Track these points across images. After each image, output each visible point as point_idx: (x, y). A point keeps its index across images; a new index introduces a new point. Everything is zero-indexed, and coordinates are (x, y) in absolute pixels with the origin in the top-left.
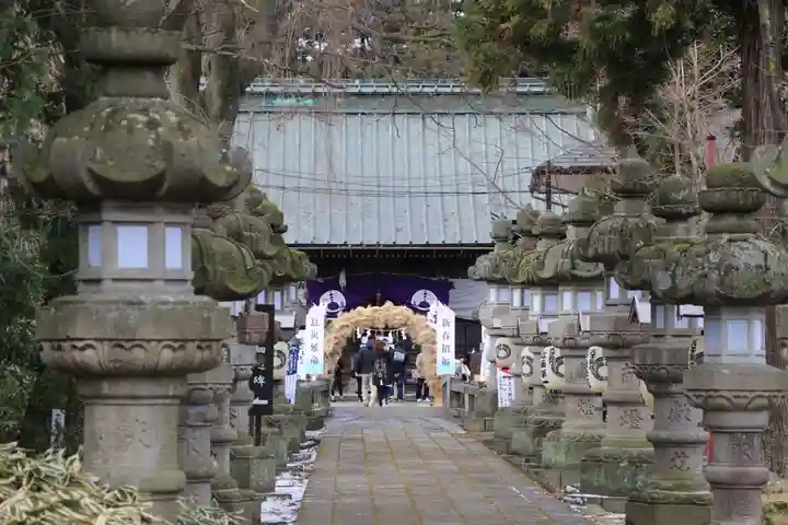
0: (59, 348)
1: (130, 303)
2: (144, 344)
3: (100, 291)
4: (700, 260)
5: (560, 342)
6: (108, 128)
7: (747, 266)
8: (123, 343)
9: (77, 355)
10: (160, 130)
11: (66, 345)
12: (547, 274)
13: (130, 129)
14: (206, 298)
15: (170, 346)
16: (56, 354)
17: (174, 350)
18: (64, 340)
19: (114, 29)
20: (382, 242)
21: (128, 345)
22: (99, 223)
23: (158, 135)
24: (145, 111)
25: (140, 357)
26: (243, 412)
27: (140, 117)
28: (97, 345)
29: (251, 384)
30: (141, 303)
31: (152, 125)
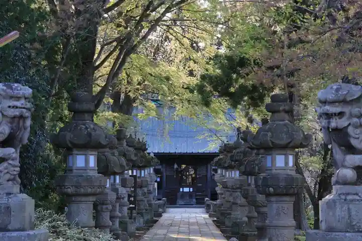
0: (61, 188)
1: (79, 176)
2: (84, 187)
3: (72, 173)
5: (231, 187)
6: (75, 129)
9: (66, 190)
10: (89, 130)
11: (63, 187)
13: (81, 129)
14: (101, 175)
15: (90, 188)
17: (91, 188)
20: (188, 152)
21: (79, 187)
22: (72, 154)
24: (84, 125)
25: (82, 190)
26: (125, 209)
27: (83, 126)
28: (71, 187)
29: (129, 200)
30: (82, 176)
31: (87, 128)
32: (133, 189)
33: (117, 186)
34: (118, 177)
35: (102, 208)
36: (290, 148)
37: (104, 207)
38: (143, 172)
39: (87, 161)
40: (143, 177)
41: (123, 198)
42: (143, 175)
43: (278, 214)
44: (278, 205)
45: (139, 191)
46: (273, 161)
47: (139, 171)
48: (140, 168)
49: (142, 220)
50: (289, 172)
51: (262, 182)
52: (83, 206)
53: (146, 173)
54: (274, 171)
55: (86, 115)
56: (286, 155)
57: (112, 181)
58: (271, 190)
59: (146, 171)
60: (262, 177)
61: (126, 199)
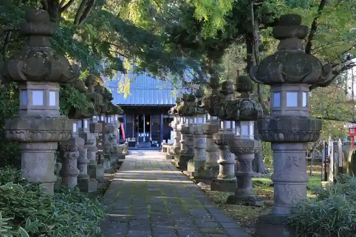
0: (12, 133)
1: (36, 117)
2: (42, 132)
3: (26, 114)
4: (234, 106)
6: (29, 57)
7: (248, 108)
8: (35, 131)
9: (18, 135)
10: (47, 58)
11: (15, 132)
12: (189, 112)
13: (37, 57)
14: (64, 116)
15: (50, 132)
16: (11, 135)
18: (14, 130)
19: (31, 23)
22: (26, 90)
23: (46, 59)
24: (42, 51)
25: (39, 136)
26: (94, 154)
27: (40, 53)
28: (25, 131)
29: (97, 145)
30: (40, 117)
31: (44, 56)
32: (101, 135)
33: (85, 131)
34: (86, 122)
35: (68, 155)
36: (305, 83)
37: (71, 153)
38: (109, 118)
39: (46, 98)
40: (109, 124)
41: (92, 144)
42: (109, 122)
43: (289, 166)
44: (289, 154)
45: (107, 137)
46: (283, 99)
47: (106, 118)
48: (107, 115)
49: (109, 163)
50: (303, 114)
51: (269, 126)
52: (41, 155)
53: (112, 120)
54: (284, 113)
55: (44, 38)
56: (299, 92)
57: (80, 126)
58: (281, 136)
59: (112, 118)
60: (268, 120)
61: (95, 144)
